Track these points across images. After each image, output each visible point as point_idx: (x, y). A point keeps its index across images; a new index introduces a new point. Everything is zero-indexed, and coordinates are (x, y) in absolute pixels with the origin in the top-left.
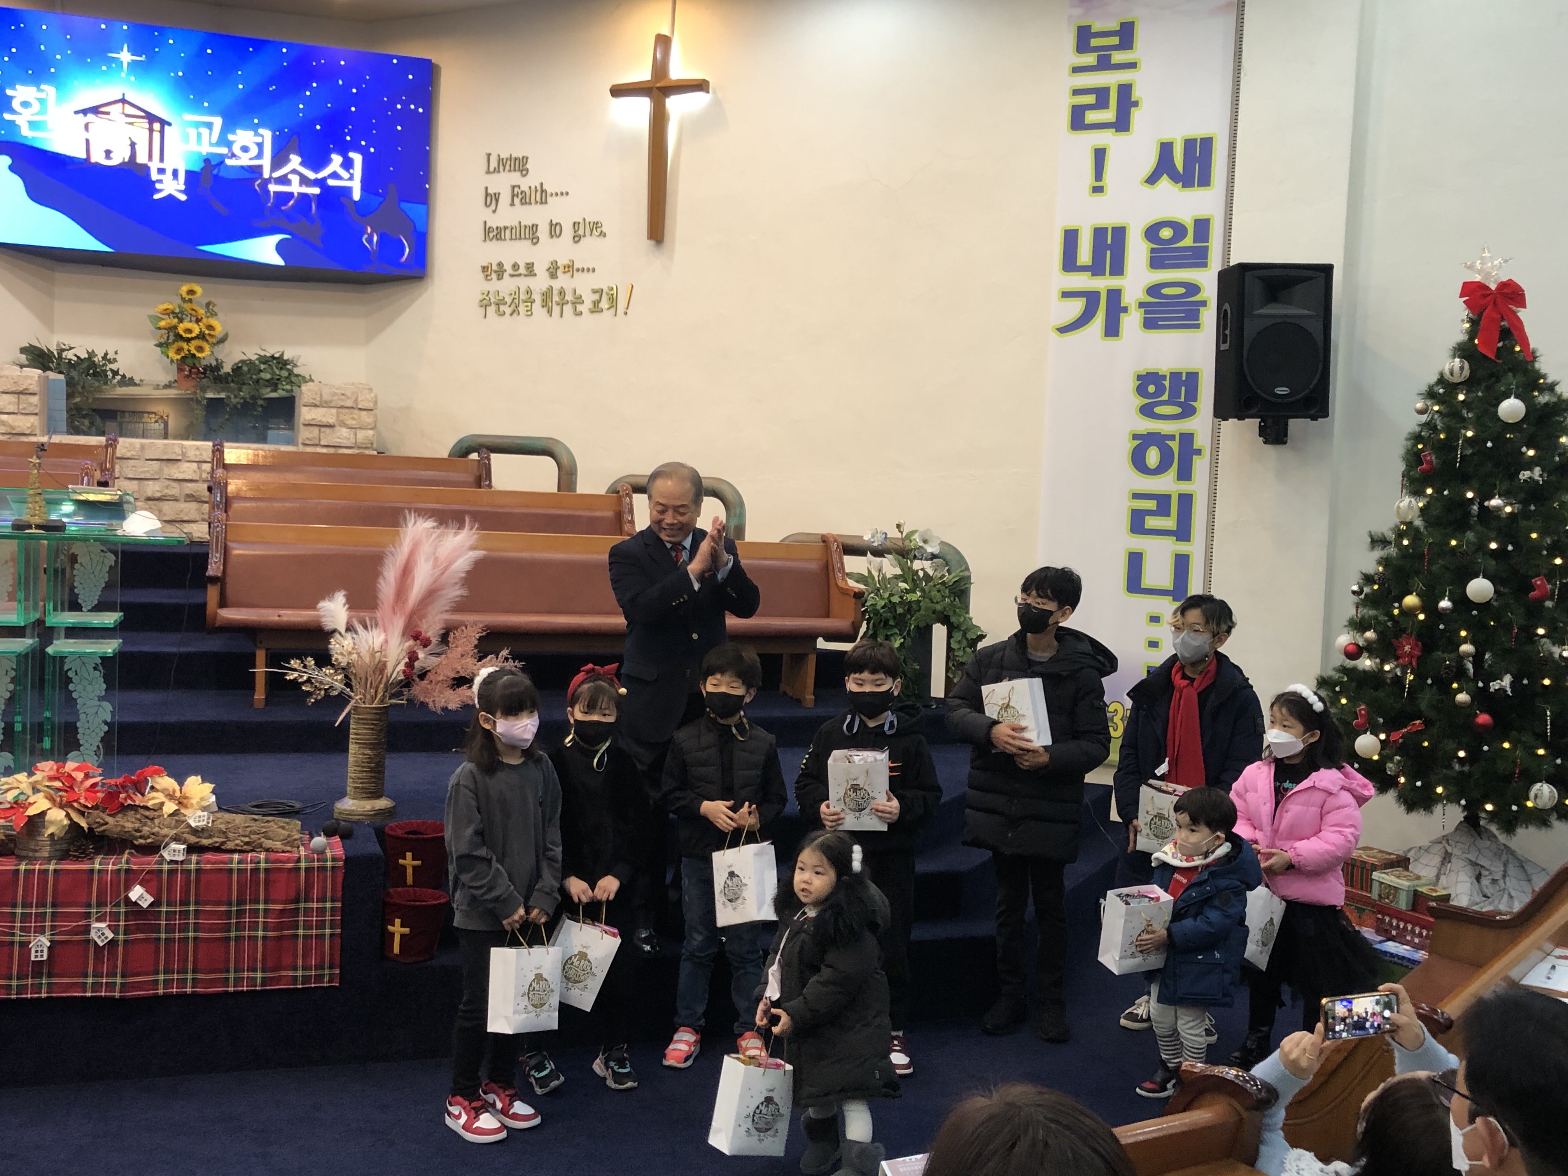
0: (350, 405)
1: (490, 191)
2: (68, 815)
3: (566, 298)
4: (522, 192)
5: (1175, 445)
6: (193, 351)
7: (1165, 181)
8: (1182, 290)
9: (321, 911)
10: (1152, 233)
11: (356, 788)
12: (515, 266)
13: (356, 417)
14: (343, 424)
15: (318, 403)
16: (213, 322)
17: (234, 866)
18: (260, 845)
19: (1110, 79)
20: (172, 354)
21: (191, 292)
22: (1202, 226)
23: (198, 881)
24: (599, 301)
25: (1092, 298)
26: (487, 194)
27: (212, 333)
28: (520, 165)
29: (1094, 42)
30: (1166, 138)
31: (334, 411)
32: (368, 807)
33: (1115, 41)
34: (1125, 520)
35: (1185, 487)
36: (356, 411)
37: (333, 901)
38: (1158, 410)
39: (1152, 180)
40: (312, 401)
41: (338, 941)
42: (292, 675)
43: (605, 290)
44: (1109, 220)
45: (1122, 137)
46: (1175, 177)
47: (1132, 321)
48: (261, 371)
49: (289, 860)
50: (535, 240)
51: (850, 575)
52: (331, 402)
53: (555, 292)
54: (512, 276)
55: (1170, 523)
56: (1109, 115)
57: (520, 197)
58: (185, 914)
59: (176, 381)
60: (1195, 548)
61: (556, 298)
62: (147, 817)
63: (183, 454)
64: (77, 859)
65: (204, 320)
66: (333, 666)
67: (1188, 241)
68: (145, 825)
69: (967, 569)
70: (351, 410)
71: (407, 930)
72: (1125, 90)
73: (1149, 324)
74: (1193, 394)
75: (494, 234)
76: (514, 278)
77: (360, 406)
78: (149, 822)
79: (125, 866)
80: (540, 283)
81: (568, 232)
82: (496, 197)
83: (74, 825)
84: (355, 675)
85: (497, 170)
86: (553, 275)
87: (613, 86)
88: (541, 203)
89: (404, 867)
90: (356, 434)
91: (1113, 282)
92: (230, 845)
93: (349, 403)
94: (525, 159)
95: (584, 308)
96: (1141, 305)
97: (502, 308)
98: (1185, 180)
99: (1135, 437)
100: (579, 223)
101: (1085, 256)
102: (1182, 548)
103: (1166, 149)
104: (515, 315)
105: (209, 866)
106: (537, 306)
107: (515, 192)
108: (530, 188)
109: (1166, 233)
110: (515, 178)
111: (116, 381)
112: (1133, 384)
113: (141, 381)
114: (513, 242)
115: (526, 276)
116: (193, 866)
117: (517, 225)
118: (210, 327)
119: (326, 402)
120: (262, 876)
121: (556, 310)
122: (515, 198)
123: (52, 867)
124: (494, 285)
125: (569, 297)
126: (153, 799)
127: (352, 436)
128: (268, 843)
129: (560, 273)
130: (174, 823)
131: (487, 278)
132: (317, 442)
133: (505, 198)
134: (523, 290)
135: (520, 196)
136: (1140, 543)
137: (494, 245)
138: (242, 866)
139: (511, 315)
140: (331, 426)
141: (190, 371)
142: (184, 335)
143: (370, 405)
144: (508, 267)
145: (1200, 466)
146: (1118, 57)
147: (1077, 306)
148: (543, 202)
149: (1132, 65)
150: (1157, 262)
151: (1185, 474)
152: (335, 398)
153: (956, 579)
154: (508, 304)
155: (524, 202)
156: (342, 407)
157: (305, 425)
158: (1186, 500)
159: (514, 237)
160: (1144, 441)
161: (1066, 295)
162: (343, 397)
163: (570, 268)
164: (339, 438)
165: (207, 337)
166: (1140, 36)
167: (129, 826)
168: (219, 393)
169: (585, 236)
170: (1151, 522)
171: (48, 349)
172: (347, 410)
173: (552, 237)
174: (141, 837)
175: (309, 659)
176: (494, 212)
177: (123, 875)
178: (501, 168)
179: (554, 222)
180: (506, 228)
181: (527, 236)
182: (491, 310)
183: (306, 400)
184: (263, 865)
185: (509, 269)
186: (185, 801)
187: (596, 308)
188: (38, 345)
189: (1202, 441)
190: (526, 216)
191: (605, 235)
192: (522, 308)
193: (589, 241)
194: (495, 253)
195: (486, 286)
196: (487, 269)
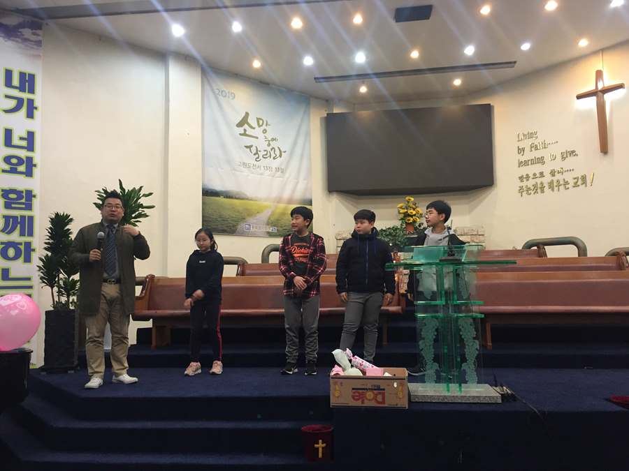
0: (475, 234)
3: (560, 183)
4: (535, 145)
12: (535, 174)
15: (464, 234)
24: (577, 182)
26: (519, 149)
28: (531, 135)
31: (469, 236)
36: (478, 236)
43: (580, 177)
50: (543, 163)
52: (468, 233)
53: (555, 182)
54: (533, 178)
57: (534, 147)
61: (555, 184)
70: (476, 236)
75: (521, 164)
77: (479, 234)
80: (547, 179)
81: (559, 157)
82: (523, 149)
85: (523, 139)
86: (553, 175)
87: (578, 95)
88: (545, 148)
94: (536, 133)
95: (570, 186)
97: (530, 192)
100: (564, 153)
104: (536, 193)
106: (546, 189)
107: (532, 146)
108: (539, 143)
110: (531, 140)
114: (532, 165)
115: (540, 177)
117: (534, 158)
121: (556, 189)
122: (532, 148)
124: (525, 184)
125: (562, 182)
129: (556, 174)
131: (522, 181)
133: (527, 149)
134: (539, 183)
137: (524, 168)
139: (534, 194)
143: (483, 233)
144: (531, 175)
154: (532, 189)
155: (536, 149)
156: (472, 235)
159: (532, 163)
162: (472, 231)
163: (561, 171)
169: (567, 157)
172: (474, 236)
173: (551, 160)
176: (523, 155)
178: (525, 138)
179: (552, 154)
180: (529, 160)
181: (539, 162)
182: (525, 193)
187: (576, 185)
190: (538, 154)
191: (577, 155)
192: (539, 190)
193: (570, 159)
194: (524, 171)
195: (521, 184)
196: (521, 178)
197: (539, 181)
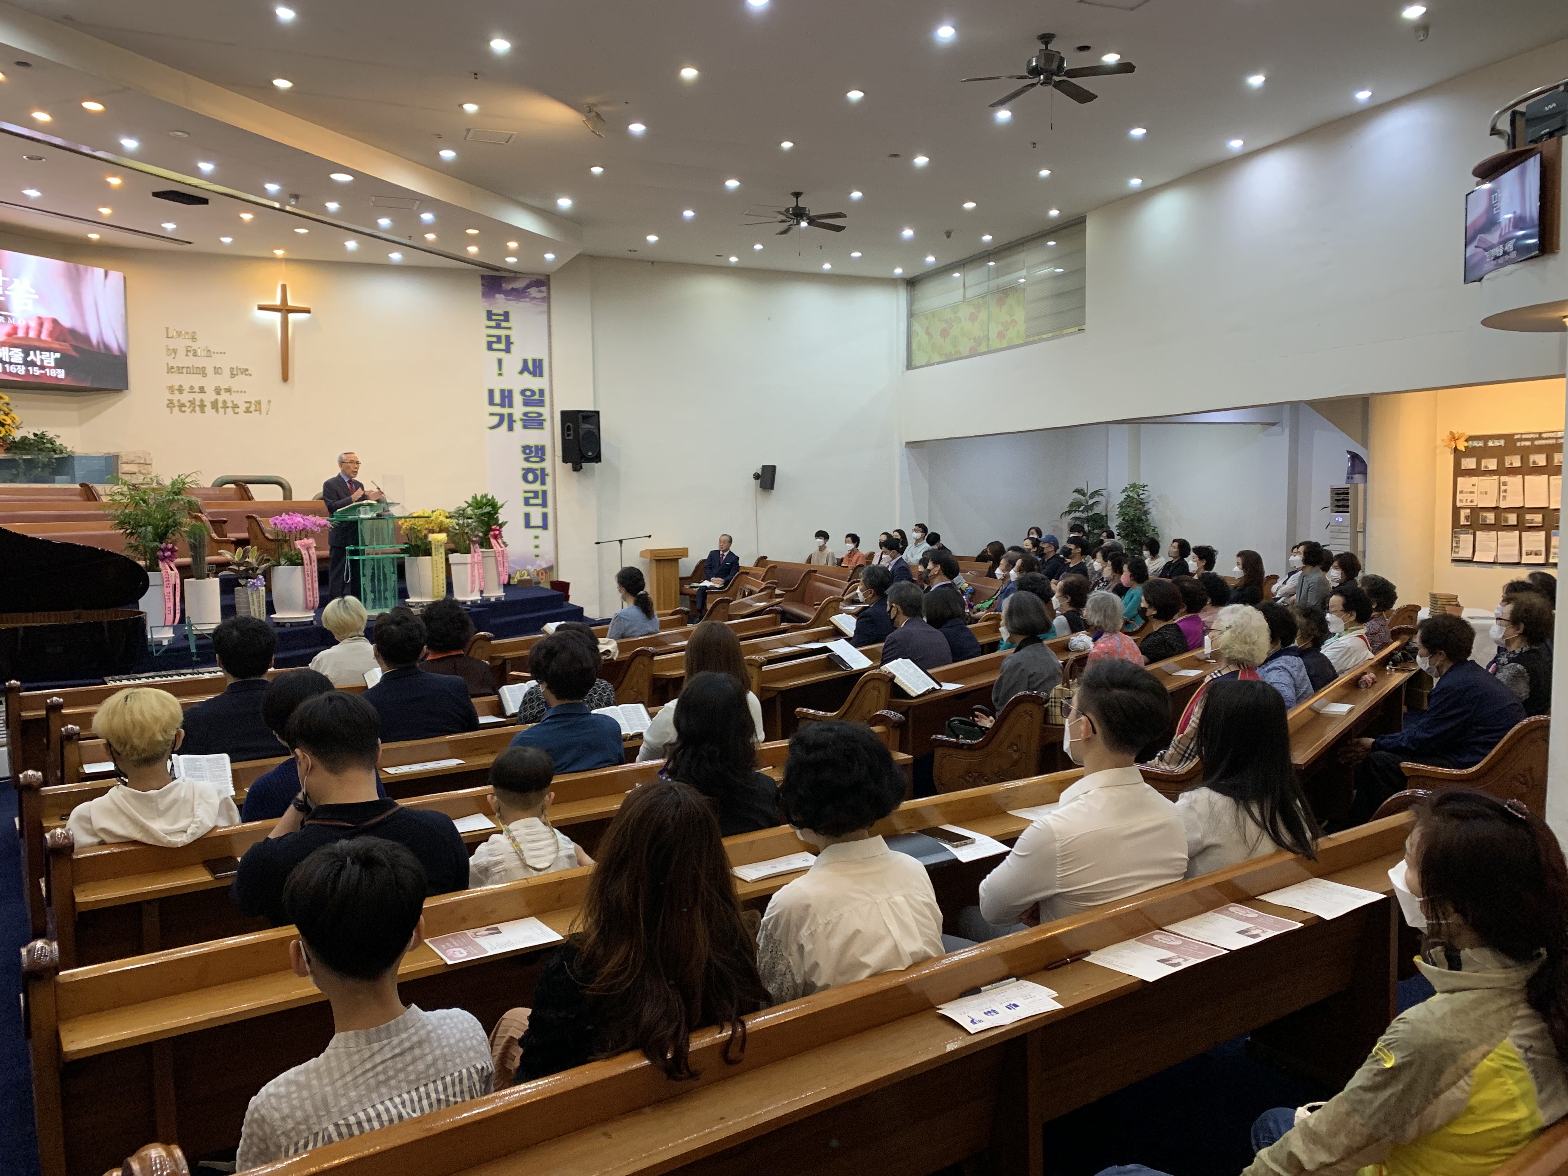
0: (142, 462)
1: (170, 348)
3: (228, 405)
4: (193, 350)
5: (538, 472)
7: (526, 374)
8: (536, 415)
10: (523, 392)
12: (192, 388)
13: (145, 468)
15: (129, 462)
19: (502, 333)
22: (542, 392)
24: (249, 407)
25: (502, 416)
26: (168, 349)
28: (191, 336)
29: (494, 317)
30: (526, 357)
33: (502, 318)
34: (522, 501)
35: (544, 488)
38: (532, 459)
39: (521, 372)
40: (127, 460)
43: (253, 402)
44: (507, 387)
45: (508, 355)
46: (530, 373)
47: (518, 425)
50: (205, 375)
52: (133, 461)
53: (221, 402)
54: (189, 392)
55: (539, 501)
56: (502, 346)
57: (192, 352)
60: (549, 510)
61: (220, 405)
67: (537, 397)
70: (142, 465)
72: (508, 338)
73: (525, 427)
74: (543, 453)
75: (170, 369)
76: (191, 393)
77: (145, 463)
80: (210, 397)
81: (227, 372)
82: (175, 351)
85: (174, 337)
86: (218, 393)
87: (260, 305)
90: (146, 477)
91: (509, 410)
94: (194, 333)
95: (241, 410)
96: (522, 420)
97: (183, 409)
98: (534, 374)
99: (524, 469)
100: (234, 368)
101: (497, 400)
102: (545, 510)
103: (525, 362)
104: (193, 412)
106: (208, 408)
107: (189, 350)
108: (199, 348)
109: (528, 393)
110: (189, 343)
112: (520, 450)
114: (188, 375)
115: (199, 393)
117: (191, 367)
121: (221, 411)
122: (189, 352)
124: (176, 397)
125: (230, 404)
129: (222, 392)
131: (172, 393)
133: (181, 352)
134: (198, 400)
136: (528, 509)
137: (176, 376)
139: (191, 412)
140: (134, 473)
143: (151, 462)
144: (186, 388)
145: (549, 480)
146: (504, 324)
147: (496, 419)
148: (208, 356)
149: (509, 328)
150: (526, 404)
151: (543, 483)
152: (135, 459)
154: (188, 406)
155: (194, 355)
157: (124, 473)
158: (544, 493)
159: (189, 372)
160: (527, 471)
161: (491, 414)
162: (138, 458)
163: (228, 390)
164: (141, 479)
166: (512, 317)
169: (238, 375)
170: (532, 501)
172: (140, 465)
173: (216, 374)
176: (174, 358)
178: (177, 336)
179: (217, 367)
180: (183, 368)
181: (199, 372)
182: (176, 409)
185: (187, 390)
187: (248, 411)
189: (548, 470)
190: (198, 362)
191: (250, 375)
192: (198, 409)
193: (241, 378)
194: (177, 380)
195: (171, 397)
196: (171, 389)
197: (198, 397)
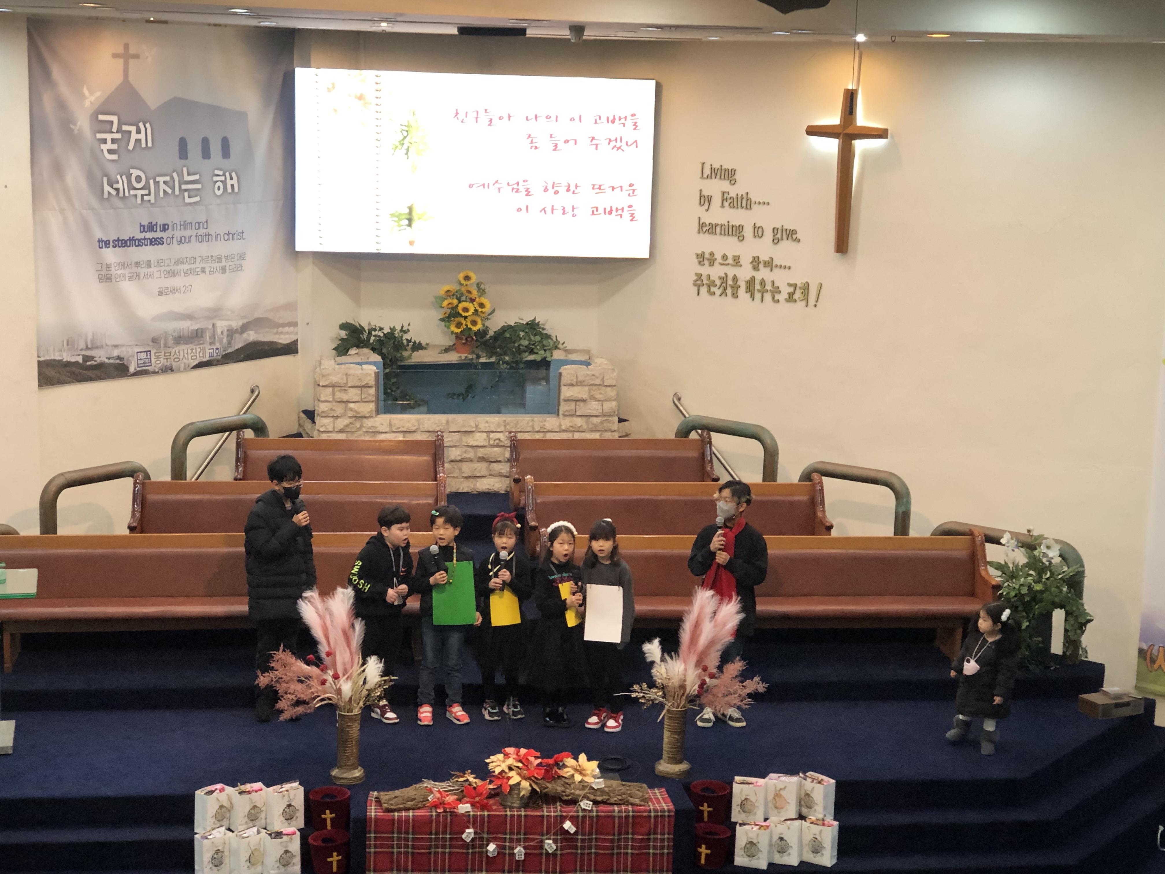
0: (598, 383)
1: (703, 193)
2: (530, 785)
3: (766, 287)
4: (730, 198)
6: (470, 326)
9: (662, 840)
11: (669, 757)
12: (725, 257)
13: (603, 392)
14: (593, 398)
15: (575, 383)
16: (484, 300)
17: (616, 814)
18: (628, 801)
20: (453, 328)
21: (467, 278)
23: (597, 822)
24: (794, 293)
26: (701, 196)
27: (483, 310)
28: (729, 175)
31: (587, 388)
32: (677, 770)
36: (603, 388)
37: (669, 834)
40: (569, 382)
41: (671, 856)
42: (634, 695)
43: (799, 285)
48: (521, 339)
49: (645, 811)
50: (741, 239)
51: (991, 563)
52: (584, 381)
53: (757, 282)
54: (722, 264)
58: (590, 840)
59: (454, 345)
61: (758, 287)
62: (567, 784)
63: (477, 426)
64: (535, 809)
65: (477, 300)
66: (657, 687)
68: (566, 788)
69: (1082, 566)
70: (600, 387)
71: (709, 852)
75: (702, 227)
76: (723, 266)
77: (605, 384)
78: (568, 786)
79: (559, 813)
80: (745, 273)
81: (769, 235)
82: (709, 199)
83: (533, 790)
84: (669, 691)
85: (709, 177)
87: (809, 127)
88: (747, 208)
89: (702, 811)
90: (602, 406)
92: (612, 801)
93: (598, 382)
94: (733, 172)
95: (782, 297)
97: (713, 289)
100: (778, 229)
104: (724, 295)
105: (603, 814)
106: (742, 291)
107: (725, 197)
108: (737, 195)
110: (724, 185)
111: (410, 347)
113: (427, 344)
114: (722, 237)
115: (733, 265)
116: (594, 814)
117: (726, 224)
118: (482, 305)
119: (581, 382)
120: (630, 820)
121: (758, 296)
122: (725, 201)
123: (523, 813)
124: (705, 270)
125: (769, 287)
126: (567, 772)
127: (600, 407)
128: (632, 800)
129: (761, 266)
130: (581, 787)
131: (702, 264)
132: (574, 413)
133: (717, 201)
134: (730, 275)
135: (729, 201)
137: (707, 238)
138: (620, 814)
139: (721, 295)
140: (584, 401)
141: (466, 340)
142: (464, 314)
143: (613, 383)
144: (718, 256)
148: (749, 207)
152: (587, 378)
153: (1071, 574)
154: (718, 286)
155: (732, 206)
156: (592, 385)
157: (565, 401)
159: (723, 233)
162: (593, 377)
163: (769, 264)
164: (590, 409)
165: (479, 313)
167: (559, 789)
168: (489, 358)
169: (782, 239)
171: (360, 325)
172: (596, 387)
173: (755, 237)
174: (566, 795)
175: (644, 684)
176: (707, 210)
177: (559, 819)
178: (713, 176)
179: (757, 225)
180: (717, 225)
181: (734, 233)
182: (704, 290)
183: (565, 381)
184: (631, 814)
185: (719, 260)
186: (584, 772)
187: (791, 299)
188: (354, 323)
190: (733, 217)
191: (799, 241)
192: (729, 291)
193: (786, 245)
194: (708, 244)
195: (699, 270)
196: (701, 257)
197: (731, 272)
